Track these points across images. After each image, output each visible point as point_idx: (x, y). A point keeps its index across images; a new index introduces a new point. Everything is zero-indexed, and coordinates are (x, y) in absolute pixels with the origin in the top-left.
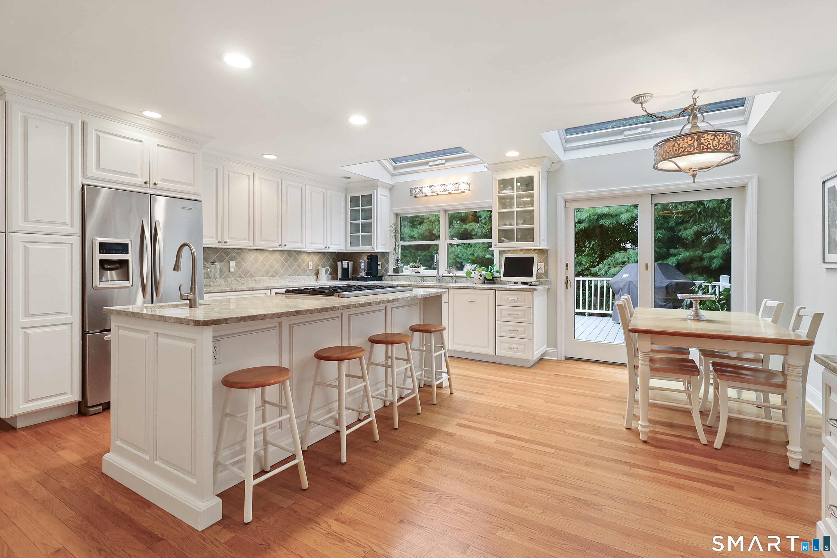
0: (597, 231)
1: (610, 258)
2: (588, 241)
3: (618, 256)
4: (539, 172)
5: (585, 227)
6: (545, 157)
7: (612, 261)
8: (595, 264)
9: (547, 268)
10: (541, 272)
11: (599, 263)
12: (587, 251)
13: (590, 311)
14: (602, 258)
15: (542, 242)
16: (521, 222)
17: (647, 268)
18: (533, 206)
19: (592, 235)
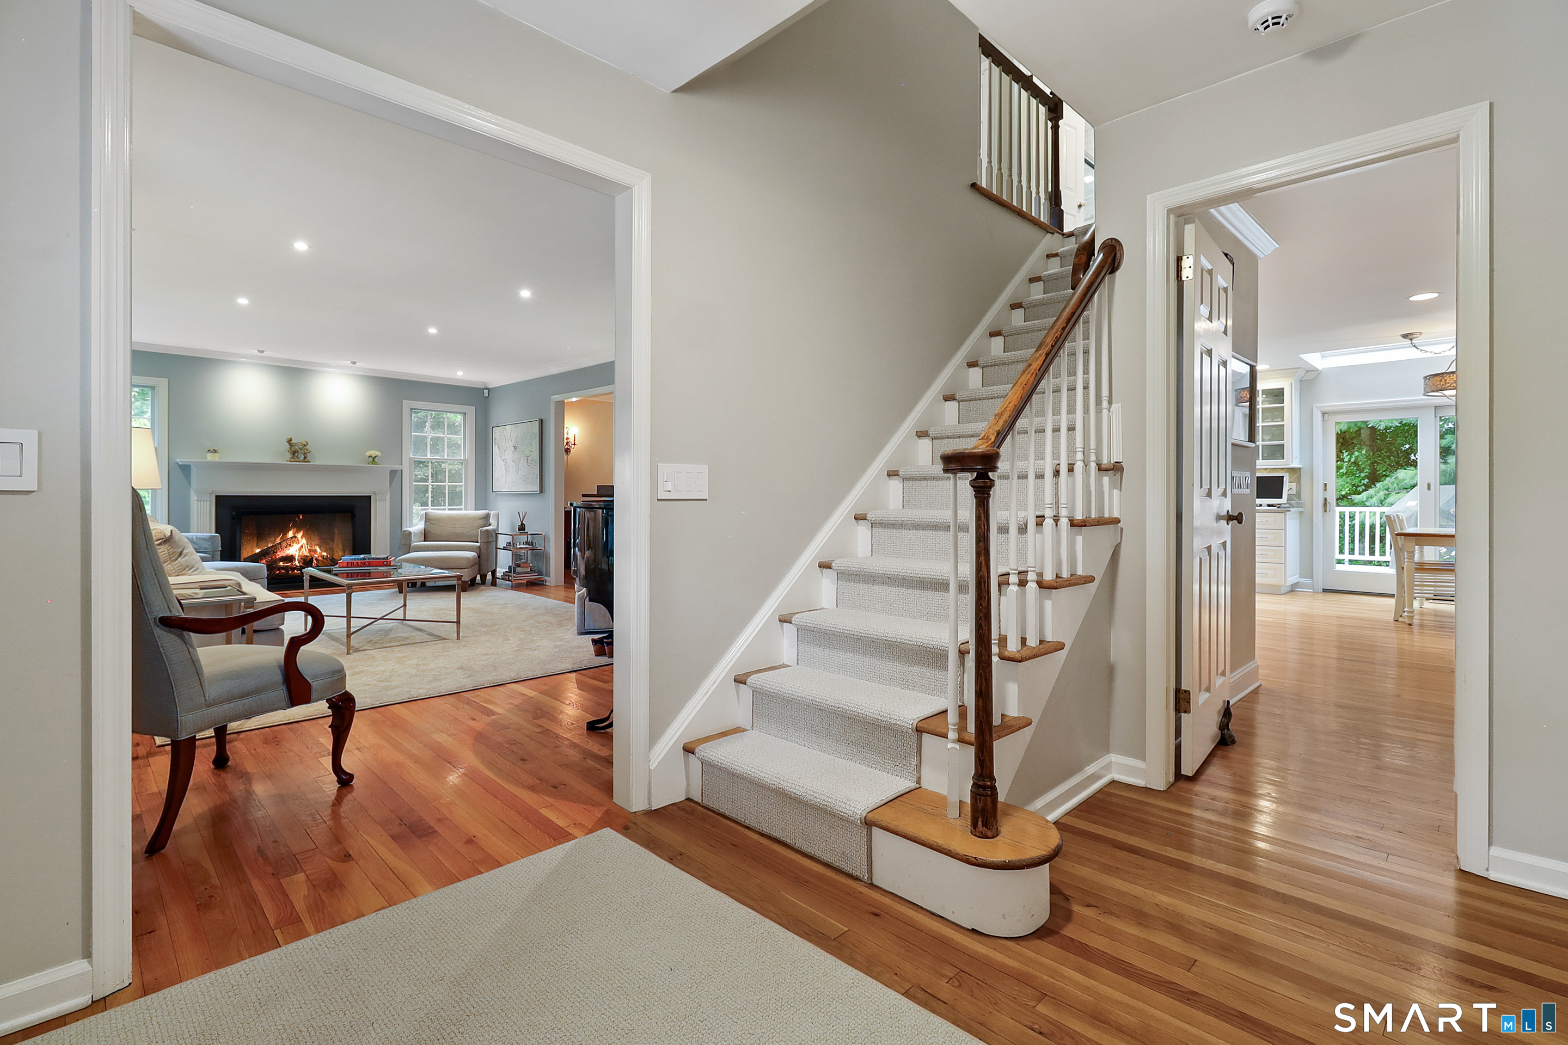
0: (1365, 434)
1: (1388, 479)
2: (1346, 451)
3: (1402, 476)
4: (1292, 383)
5: (1343, 429)
6: (1300, 368)
7: (1392, 483)
8: (1360, 489)
9: (1300, 490)
10: (1292, 493)
11: (1367, 487)
12: (1345, 468)
13: (1352, 557)
14: (1374, 479)
15: (1294, 460)
16: (1266, 438)
17: (1429, 488)
18: (1283, 420)
19: (1355, 441)
